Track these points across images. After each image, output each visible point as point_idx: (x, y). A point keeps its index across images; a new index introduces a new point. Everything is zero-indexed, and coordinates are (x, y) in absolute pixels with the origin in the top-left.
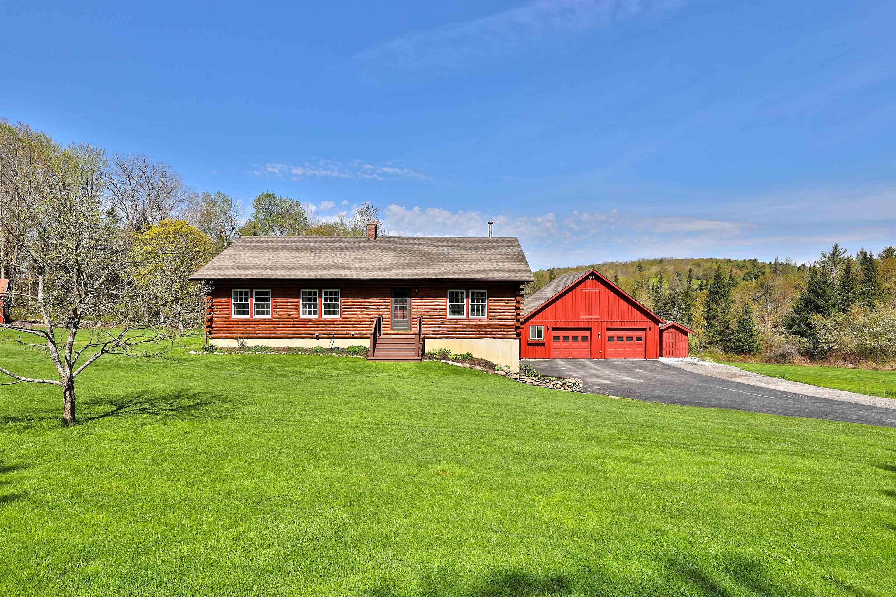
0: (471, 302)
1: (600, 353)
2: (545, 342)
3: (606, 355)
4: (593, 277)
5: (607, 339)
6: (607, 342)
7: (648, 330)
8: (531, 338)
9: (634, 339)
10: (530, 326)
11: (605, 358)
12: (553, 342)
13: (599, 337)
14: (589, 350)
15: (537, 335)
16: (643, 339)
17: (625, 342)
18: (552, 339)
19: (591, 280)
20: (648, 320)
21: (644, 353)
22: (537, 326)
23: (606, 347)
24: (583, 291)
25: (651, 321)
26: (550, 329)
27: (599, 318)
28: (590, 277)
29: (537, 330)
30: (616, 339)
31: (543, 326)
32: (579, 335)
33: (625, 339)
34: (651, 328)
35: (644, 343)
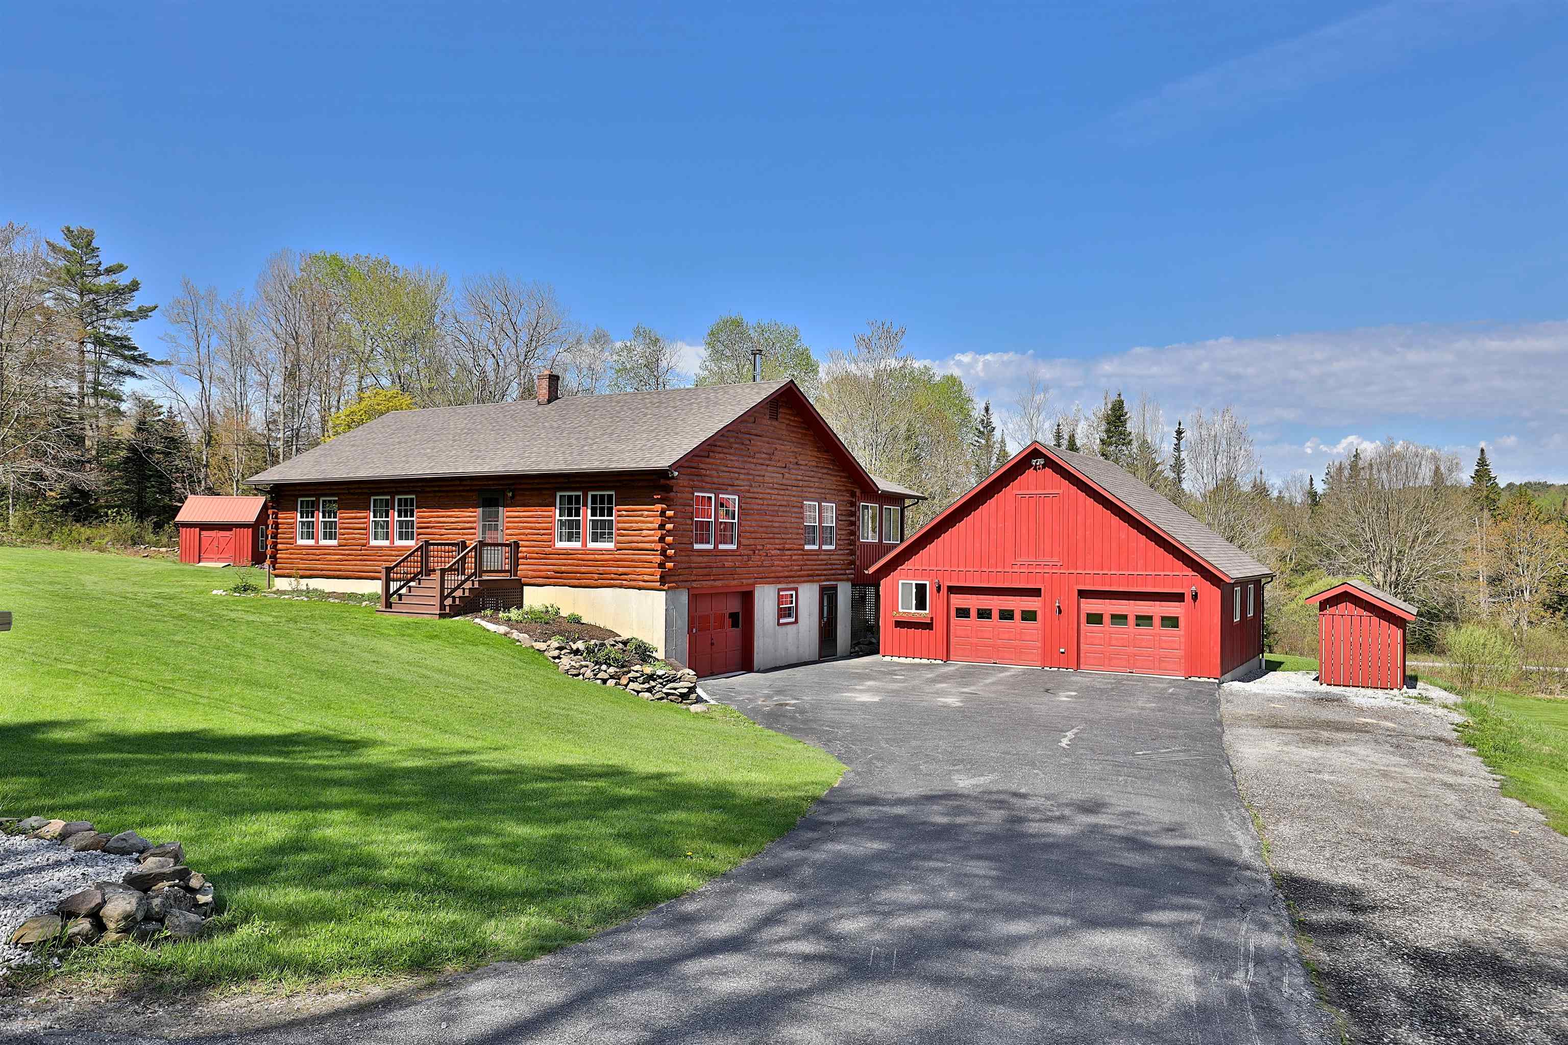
0: (592, 516)
1: (1063, 653)
2: (932, 619)
3: (1082, 660)
4: (1041, 461)
5: (1083, 619)
6: (1085, 627)
7: (1188, 598)
8: (900, 610)
9: (1157, 621)
10: (901, 582)
11: (1078, 667)
12: (954, 620)
13: (1060, 612)
14: (1039, 644)
15: (914, 602)
16: (1182, 623)
17: (1131, 627)
18: (953, 613)
19: (1039, 469)
20: (1189, 571)
21: (1183, 661)
22: (914, 582)
23: (1082, 640)
24: (1020, 496)
25: (1196, 574)
26: (944, 590)
27: (1059, 564)
28: (1034, 462)
29: (914, 590)
30: (1107, 619)
31: (927, 583)
32: (1014, 607)
33: (1131, 620)
34: (1196, 593)
35: (1182, 633)
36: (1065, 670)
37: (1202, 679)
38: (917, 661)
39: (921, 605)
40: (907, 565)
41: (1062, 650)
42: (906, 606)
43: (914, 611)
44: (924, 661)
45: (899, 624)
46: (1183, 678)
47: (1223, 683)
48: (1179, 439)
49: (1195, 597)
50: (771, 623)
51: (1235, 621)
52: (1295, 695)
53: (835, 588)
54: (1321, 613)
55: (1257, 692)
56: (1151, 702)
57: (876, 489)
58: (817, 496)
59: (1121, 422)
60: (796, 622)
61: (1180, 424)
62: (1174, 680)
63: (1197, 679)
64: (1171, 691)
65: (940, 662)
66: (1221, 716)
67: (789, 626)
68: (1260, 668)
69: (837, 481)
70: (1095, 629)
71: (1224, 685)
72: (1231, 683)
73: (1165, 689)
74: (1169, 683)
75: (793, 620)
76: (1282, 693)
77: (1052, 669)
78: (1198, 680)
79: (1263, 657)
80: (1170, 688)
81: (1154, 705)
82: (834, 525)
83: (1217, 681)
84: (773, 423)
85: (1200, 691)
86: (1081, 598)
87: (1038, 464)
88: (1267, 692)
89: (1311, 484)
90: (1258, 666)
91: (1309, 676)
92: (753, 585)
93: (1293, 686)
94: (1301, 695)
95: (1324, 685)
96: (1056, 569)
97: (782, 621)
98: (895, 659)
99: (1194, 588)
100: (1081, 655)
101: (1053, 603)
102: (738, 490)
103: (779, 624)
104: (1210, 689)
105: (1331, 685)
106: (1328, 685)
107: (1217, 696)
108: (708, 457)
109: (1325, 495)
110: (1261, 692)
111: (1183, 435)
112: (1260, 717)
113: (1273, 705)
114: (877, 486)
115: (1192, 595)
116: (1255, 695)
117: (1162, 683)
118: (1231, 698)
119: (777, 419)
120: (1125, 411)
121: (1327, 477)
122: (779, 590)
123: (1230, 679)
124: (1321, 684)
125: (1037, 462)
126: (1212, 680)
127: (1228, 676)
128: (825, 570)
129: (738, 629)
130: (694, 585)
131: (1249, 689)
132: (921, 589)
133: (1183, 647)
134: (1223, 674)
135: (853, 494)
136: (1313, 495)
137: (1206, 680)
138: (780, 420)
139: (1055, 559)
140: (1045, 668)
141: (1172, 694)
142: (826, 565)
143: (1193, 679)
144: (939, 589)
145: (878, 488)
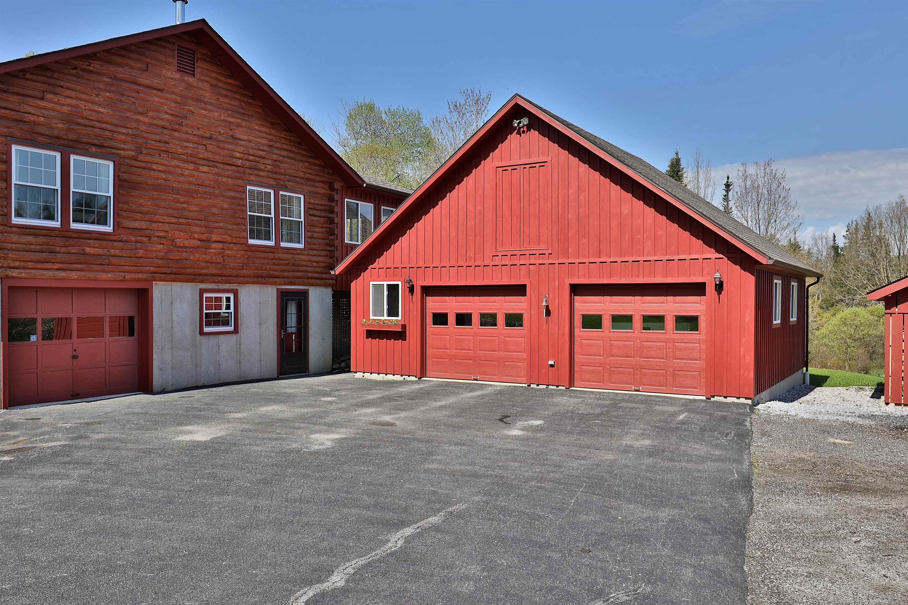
1: (552, 366)
2: (404, 326)
3: (576, 375)
4: (525, 121)
5: (578, 322)
6: (579, 331)
7: (710, 289)
8: (372, 317)
9: (670, 323)
10: (371, 283)
11: (571, 383)
12: (431, 327)
13: (548, 313)
14: (524, 355)
15: (386, 307)
16: (702, 324)
17: (637, 331)
18: (429, 319)
19: (523, 132)
20: (712, 253)
21: (703, 375)
22: (385, 283)
23: (577, 349)
24: (501, 169)
25: (721, 256)
26: (418, 291)
27: (547, 253)
28: (515, 123)
29: (386, 293)
30: (607, 322)
31: (399, 283)
32: (497, 309)
33: (637, 322)
34: (721, 283)
35: (703, 337)
36: (555, 387)
37: (730, 400)
38: (390, 377)
39: (393, 311)
40: (380, 262)
41: (551, 362)
42: (378, 312)
43: (386, 317)
44: (398, 378)
45: (371, 334)
46: (704, 398)
47: (758, 404)
48: (728, 191)
49: (719, 287)
50: (187, 330)
51: (775, 322)
52: (860, 421)
53: (305, 294)
54: (888, 311)
55: (806, 416)
56: (648, 437)
57: (360, 182)
58: (271, 182)
59: (679, 177)
60: (236, 331)
61: (728, 178)
62: (691, 400)
63: (721, 399)
64: (681, 417)
65: (413, 378)
66: (751, 464)
67: (221, 337)
68: (804, 383)
69: (306, 168)
70: (591, 334)
71: (760, 406)
72: (769, 404)
73: (675, 414)
74: (683, 405)
75: (231, 329)
76: (841, 418)
77: (540, 387)
78: (724, 400)
79: (807, 370)
80: (682, 412)
81: (647, 442)
82: (302, 219)
83: (749, 402)
84: (186, 78)
85: (724, 418)
86: (575, 295)
87: (521, 125)
88: (820, 418)
89: (834, 240)
90: (802, 382)
91: (865, 393)
92: (150, 281)
93: (851, 407)
94: (867, 422)
95: (892, 405)
96: (543, 259)
97: (207, 330)
98: (367, 375)
99: (717, 275)
100: (576, 368)
101: (539, 301)
102: (113, 154)
103: (202, 333)
104: (740, 414)
105: (900, 405)
106: (896, 405)
107: (748, 424)
108: (42, 99)
109: (845, 247)
110: (811, 416)
111: (731, 187)
112: (815, 465)
113: (832, 440)
114: (361, 179)
115: (716, 285)
116: (804, 421)
117: (671, 405)
118: (768, 427)
119: (194, 75)
120: (682, 167)
121: (848, 233)
122: (202, 291)
123: (768, 399)
124: (887, 404)
125: (520, 123)
126: (742, 400)
127: (765, 394)
128: (284, 271)
129: (132, 338)
130: (14, 273)
131: (793, 413)
132: (393, 289)
133: (703, 356)
134: (758, 391)
135: (332, 188)
136: (835, 248)
137: (735, 400)
138: (197, 75)
139: (543, 246)
140: (532, 386)
141: (682, 423)
142: (287, 265)
143: (716, 399)
144: (411, 289)
145: (364, 182)
